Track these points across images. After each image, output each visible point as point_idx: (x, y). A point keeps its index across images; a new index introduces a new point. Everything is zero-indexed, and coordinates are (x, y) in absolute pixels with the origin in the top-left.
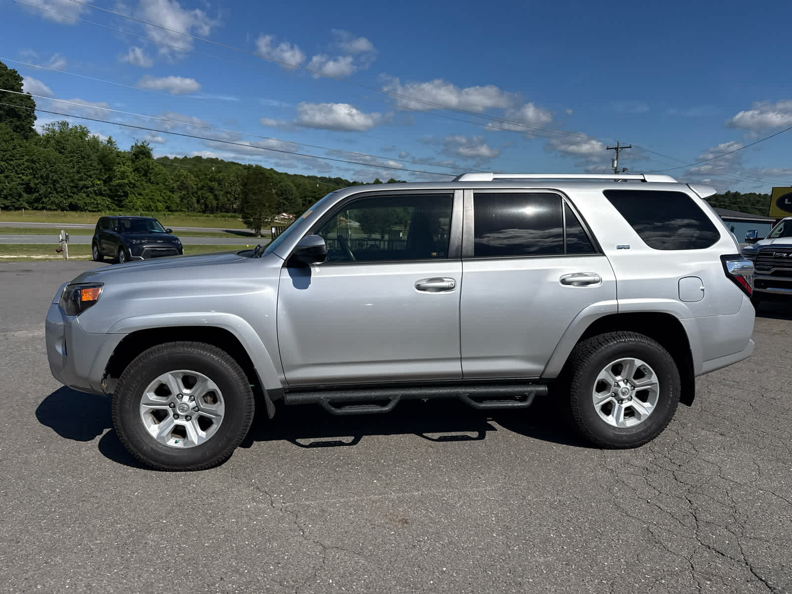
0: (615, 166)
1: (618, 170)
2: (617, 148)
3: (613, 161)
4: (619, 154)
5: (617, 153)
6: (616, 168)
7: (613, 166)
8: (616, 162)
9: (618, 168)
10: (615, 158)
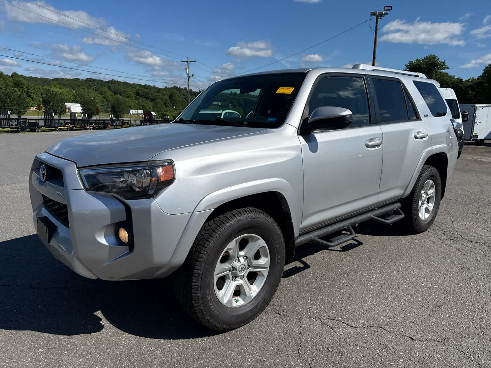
0: (188, 72)
1: (189, 76)
2: (188, 61)
3: (186, 69)
4: (189, 65)
5: (188, 64)
6: (188, 74)
7: (186, 73)
8: (188, 70)
9: (189, 74)
10: (187, 68)
